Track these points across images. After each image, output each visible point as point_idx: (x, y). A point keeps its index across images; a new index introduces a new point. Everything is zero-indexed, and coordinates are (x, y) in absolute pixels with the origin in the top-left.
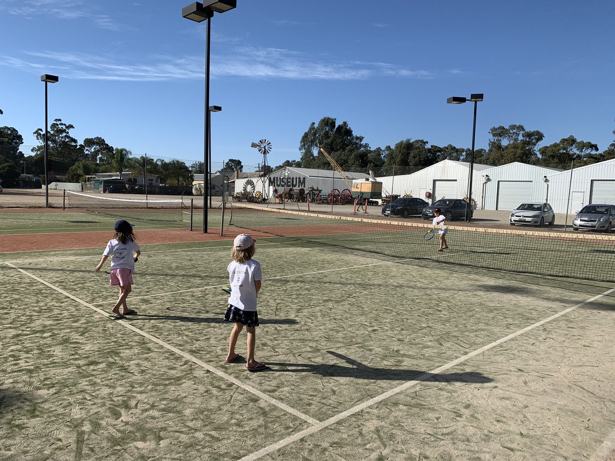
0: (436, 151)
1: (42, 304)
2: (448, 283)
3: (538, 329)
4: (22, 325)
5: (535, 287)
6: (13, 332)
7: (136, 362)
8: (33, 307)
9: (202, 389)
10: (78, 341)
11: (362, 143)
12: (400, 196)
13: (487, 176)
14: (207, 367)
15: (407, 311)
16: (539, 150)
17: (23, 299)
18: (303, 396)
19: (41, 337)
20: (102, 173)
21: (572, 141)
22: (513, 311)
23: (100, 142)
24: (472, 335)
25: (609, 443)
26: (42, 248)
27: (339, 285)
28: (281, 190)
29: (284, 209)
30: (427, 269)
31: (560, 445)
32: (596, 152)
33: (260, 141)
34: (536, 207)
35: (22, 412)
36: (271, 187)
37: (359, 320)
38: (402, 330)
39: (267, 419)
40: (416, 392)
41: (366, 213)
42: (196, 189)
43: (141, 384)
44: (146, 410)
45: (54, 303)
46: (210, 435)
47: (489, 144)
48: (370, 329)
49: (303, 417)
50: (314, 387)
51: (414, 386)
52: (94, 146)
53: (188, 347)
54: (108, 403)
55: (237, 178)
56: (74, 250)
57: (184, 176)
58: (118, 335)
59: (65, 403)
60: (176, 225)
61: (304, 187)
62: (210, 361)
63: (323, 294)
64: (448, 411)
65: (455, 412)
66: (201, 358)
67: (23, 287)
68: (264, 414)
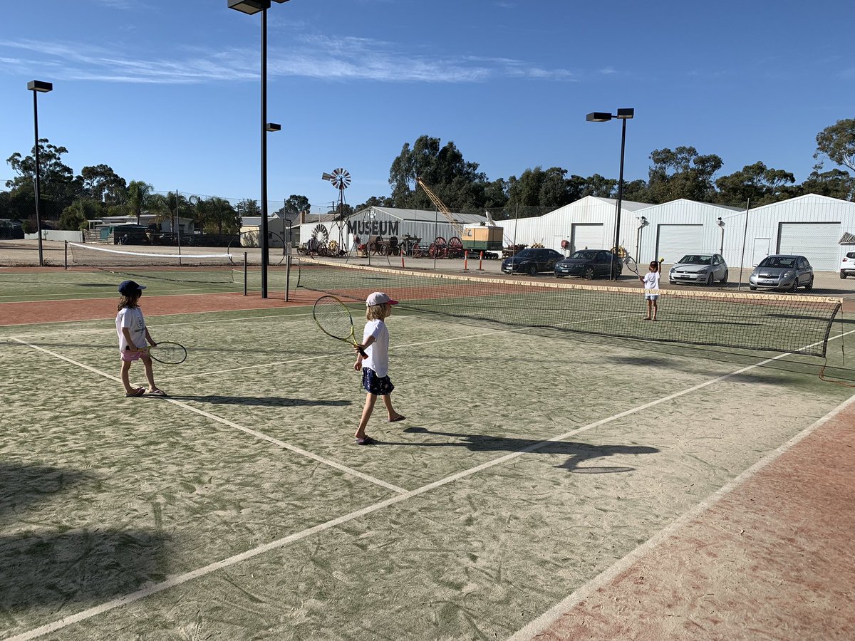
0: (578, 183)
1: (74, 384)
2: (573, 355)
3: (667, 403)
4: (57, 407)
5: (677, 358)
6: (49, 414)
7: (202, 441)
8: (64, 387)
9: (279, 465)
10: (129, 422)
11: (476, 172)
12: (527, 246)
13: (643, 218)
14: (283, 444)
15: (517, 386)
16: (716, 183)
17: (48, 379)
18: (391, 470)
19: (85, 419)
20: (112, 216)
21: (760, 169)
22: (643, 384)
23: (106, 172)
24: (588, 409)
25: (706, 504)
26: (52, 320)
27: (438, 359)
28: (365, 239)
29: (369, 265)
30: (549, 339)
31: (655, 506)
32: (792, 184)
33: (335, 171)
34: (704, 259)
35: (86, 488)
36: (351, 235)
37: (460, 396)
38: (509, 405)
39: (353, 490)
40: (514, 464)
41: (480, 269)
42: (245, 238)
43: (211, 462)
44: (221, 484)
45: (87, 383)
46: (293, 505)
47: (650, 174)
48: (470, 405)
49: (391, 487)
50: (403, 461)
51: (513, 459)
52: (98, 178)
53: (260, 426)
54: (179, 479)
55: (303, 222)
56: (95, 321)
57: (228, 220)
58: (175, 416)
59: (132, 479)
60: (223, 289)
61: (397, 234)
62: (287, 439)
63: (418, 369)
64: (547, 480)
65: (553, 481)
66: (275, 437)
67: (43, 366)
68: (350, 485)
